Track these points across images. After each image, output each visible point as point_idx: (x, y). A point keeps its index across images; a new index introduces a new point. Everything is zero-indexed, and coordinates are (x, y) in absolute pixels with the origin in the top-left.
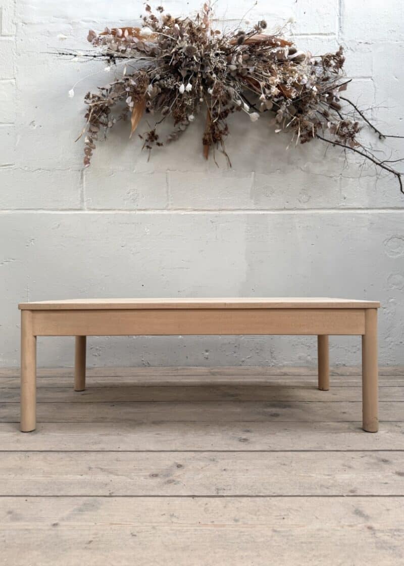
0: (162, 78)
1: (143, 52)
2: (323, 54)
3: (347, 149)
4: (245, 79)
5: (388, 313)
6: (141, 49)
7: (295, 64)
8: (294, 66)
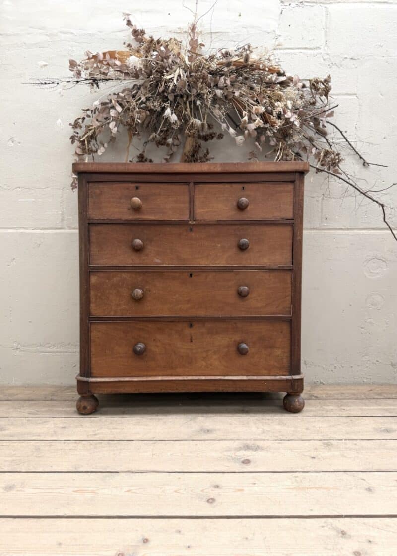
0: (148, 99)
1: (127, 74)
2: (311, 78)
3: (330, 176)
4: (230, 102)
5: (366, 333)
6: (124, 72)
7: (282, 88)
8: (281, 90)
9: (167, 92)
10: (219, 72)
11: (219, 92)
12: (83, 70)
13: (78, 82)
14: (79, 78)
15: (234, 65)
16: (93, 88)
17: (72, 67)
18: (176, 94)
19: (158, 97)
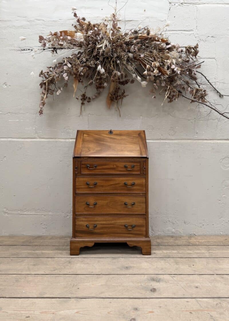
0: (87, 60)
1: (75, 45)
2: (186, 46)
3: (200, 104)
4: (138, 61)
5: (222, 203)
6: (73, 43)
8: (168, 53)
9: (98, 56)
10: (130, 43)
11: (131, 55)
12: (48, 42)
13: (44, 49)
14: (44, 47)
15: (139, 39)
16: (53, 54)
17: (41, 41)
18: (104, 57)
19: (93, 58)
